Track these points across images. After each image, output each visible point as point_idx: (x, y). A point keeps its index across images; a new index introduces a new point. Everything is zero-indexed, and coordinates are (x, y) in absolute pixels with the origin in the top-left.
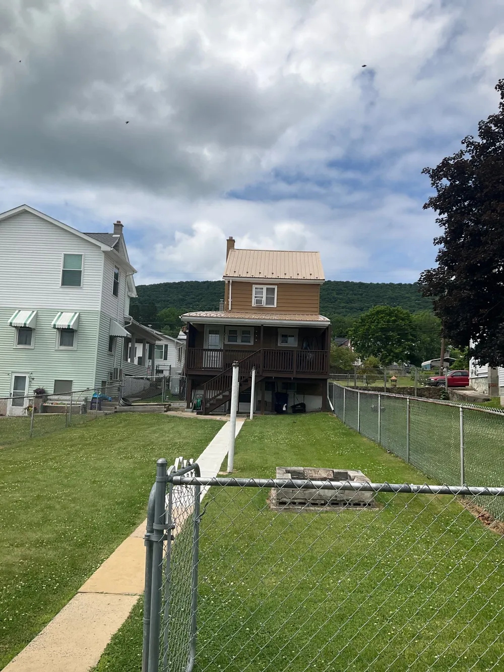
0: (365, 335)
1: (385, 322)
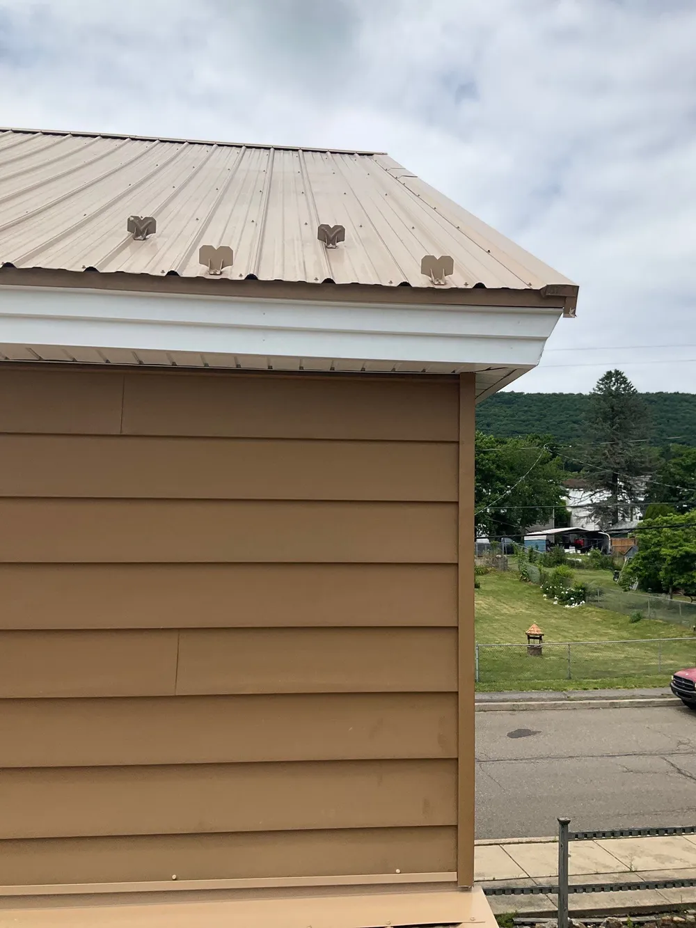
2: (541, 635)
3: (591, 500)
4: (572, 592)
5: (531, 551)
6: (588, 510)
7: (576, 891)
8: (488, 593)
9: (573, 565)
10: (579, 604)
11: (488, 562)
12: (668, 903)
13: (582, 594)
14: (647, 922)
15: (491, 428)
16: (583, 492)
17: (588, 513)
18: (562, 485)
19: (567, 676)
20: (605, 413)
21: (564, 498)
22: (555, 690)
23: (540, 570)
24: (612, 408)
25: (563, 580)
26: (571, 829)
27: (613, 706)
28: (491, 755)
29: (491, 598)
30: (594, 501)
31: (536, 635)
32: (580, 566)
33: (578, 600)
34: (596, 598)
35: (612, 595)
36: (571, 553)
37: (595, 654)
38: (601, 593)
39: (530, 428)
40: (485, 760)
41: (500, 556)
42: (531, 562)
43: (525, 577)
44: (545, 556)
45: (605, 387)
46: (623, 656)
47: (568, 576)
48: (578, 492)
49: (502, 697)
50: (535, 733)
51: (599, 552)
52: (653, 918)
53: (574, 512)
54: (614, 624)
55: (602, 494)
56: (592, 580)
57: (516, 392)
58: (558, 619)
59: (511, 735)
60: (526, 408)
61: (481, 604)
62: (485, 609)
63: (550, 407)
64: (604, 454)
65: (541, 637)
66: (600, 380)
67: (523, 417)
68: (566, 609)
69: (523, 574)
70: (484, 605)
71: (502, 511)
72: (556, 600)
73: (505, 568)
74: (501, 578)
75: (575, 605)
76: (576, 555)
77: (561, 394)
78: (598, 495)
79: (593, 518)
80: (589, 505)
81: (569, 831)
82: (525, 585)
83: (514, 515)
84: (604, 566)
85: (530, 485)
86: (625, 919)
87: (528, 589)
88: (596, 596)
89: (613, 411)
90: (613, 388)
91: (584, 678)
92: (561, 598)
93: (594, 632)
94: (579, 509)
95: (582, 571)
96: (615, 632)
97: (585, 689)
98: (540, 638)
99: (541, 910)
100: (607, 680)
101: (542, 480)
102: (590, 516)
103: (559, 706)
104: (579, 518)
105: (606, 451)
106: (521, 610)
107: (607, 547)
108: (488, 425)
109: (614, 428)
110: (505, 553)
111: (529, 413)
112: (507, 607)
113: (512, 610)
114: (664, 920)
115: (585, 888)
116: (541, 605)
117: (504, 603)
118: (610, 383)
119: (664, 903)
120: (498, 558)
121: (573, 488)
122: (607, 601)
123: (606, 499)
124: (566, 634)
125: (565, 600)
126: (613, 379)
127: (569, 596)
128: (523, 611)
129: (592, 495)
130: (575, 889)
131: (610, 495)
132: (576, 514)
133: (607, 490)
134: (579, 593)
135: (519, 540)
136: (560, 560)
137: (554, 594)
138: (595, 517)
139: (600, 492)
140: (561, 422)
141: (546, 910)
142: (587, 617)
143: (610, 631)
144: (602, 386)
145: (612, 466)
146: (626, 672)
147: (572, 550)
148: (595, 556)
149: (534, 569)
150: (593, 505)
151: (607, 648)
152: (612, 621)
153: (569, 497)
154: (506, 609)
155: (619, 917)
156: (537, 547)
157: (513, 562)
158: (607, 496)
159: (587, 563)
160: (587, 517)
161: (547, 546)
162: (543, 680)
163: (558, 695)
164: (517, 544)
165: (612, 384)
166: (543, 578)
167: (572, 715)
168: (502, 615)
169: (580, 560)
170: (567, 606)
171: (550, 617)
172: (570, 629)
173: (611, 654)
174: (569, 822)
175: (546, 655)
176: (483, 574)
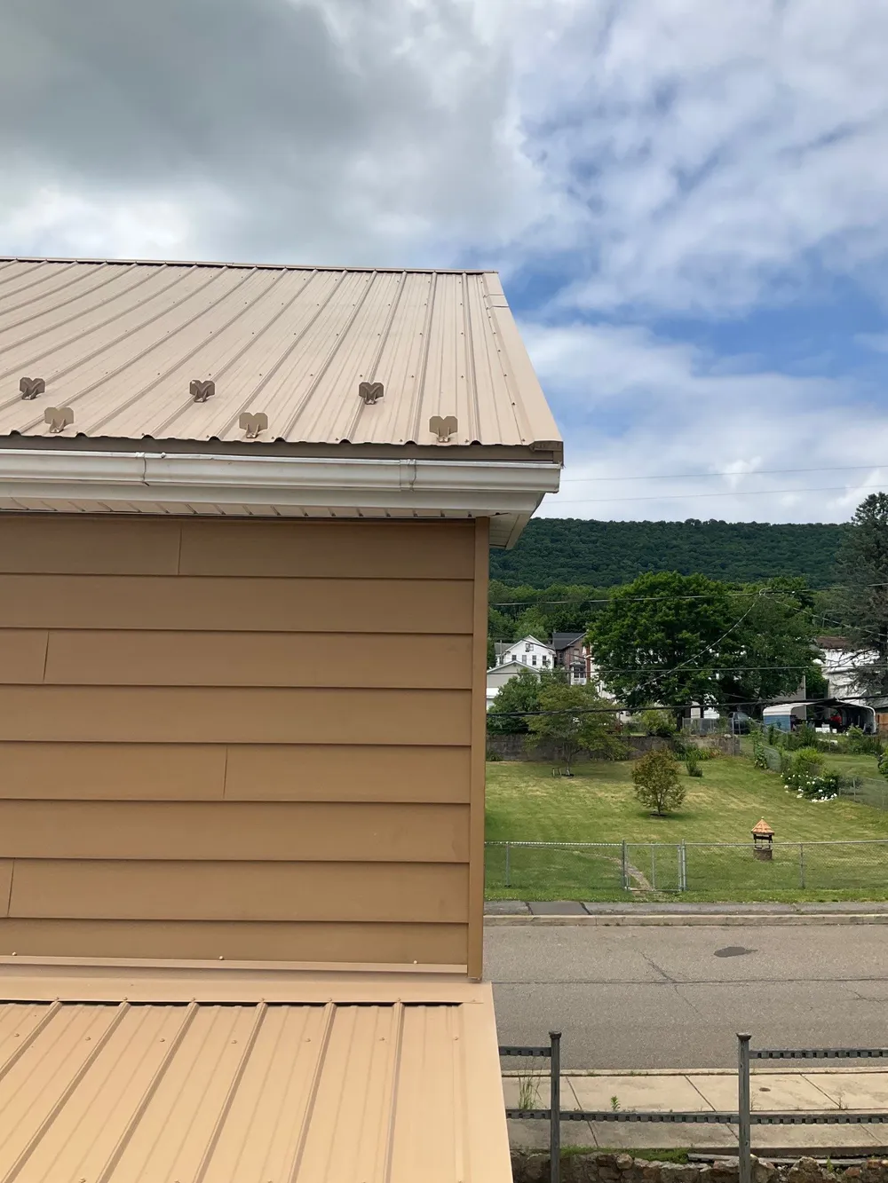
0: (626, 639)
1: (670, 609)
2: (771, 835)
3: (853, 664)
4: (821, 782)
5: (772, 730)
6: (849, 676)
7: (760, 1122)
8: (711, 784)
9: (826, 748)
10: (829, 797)
11: (713, 743)
12: (879, 1145)
13: (833, 786)
14: (852, 1166)
15: (727, 570)
16: (841, 653)
17: (849, 680)
18: (814, 643)
19: (800, 885)
20: (868, 550)
21: (817, 661)
22: (783, 902)
23: (781, 754)
24: (878, 543)
25: (809, 766)
26: (752, 1046)
27: (854, 921)
28: (690, 977)
29: (715, 789)
30: (857, 664)
31: (764, 833)
32: (835, 750)
33: (828, 793)
34: (851, 789)
35: (873, 787)
36: (824, 732)
37: (842, 860)
38: (858, 783)
39: (779, 571)
40: (683, 981)
41: (729, 736)
42: (771, 744)
43: (762, 763)
44: (790, 736)
45: (868, 516)
46: (877, 862)
47: (815, 761)
48: (836, 654)
49: (713, 908)
50: (749, 952)
51: (860, 731)
52: (859, 1161)
53: (831, 678)
54: (872, 823)
55: (866, 656)
56: (851, 768)
57: (758, 522)
58: (801, 816)
59: (720, 954)
60: (773, 544)
61: (701, 797)
62: (707, 804)
63: (806, 542)
64: (869, 603)
65: (770, 836)
66: (860, 506)
67: (769, 556)
68: (813, 804)
69: (759, 760)
70: (706, 799)
71: (736, 679)
72: (801, 792)
73: (736, 752)
74: (731, 764)
75: (824, 799)
76: (830, 735)
77: (820, 525)
78: (861, 657)
79: (856, 688)
80: (851, 670)
81: (750, 1048)
82: (762, 773)
83: (750, 683)
84: (866, 749)
85: (770, 644)
86: (824, 1162)
87: (765, 778)
88: (851, 788)
89: (878, 547)
90: (878, 518)
91: (822, 888)
92: (807, 790)
93: (846, 833)
94: (836, 676)
95: (838, 756)
96: (871, 834)
97: (821, 901)
98: (770, 839)
99: (722, 1146)
100: (851, 891)
101: (786, 637)
102: (852, 685)
103: (786, 921)
104: (838, 688)
105: (871, 600)
106: (754, 805)
107: (872, 725)
108: (723, 566)
109: (880, 568)
110: (737, 733)
111: (776, 551)
112: (735, 800)
113: (742, 805)
114: (871, 1163)
115: (771, 1119)
116: (781, 799)
117: (733, 796)
118: (874, 510)
119: (874, 1144)
120: (727, 739)
121: (829, 648)
122: (866, 794)
123: (872, 662)
124: (808, 835)
125: (811, 792)
126: (878, 505)
127: (816, 788)
128: (757, 806)
129: (854, 657)
130: (760, 1119)
131: (878, 657)
132: (834, 683)
133: (875, 650)
134: (830, 784)
135: (757, 714)
136: (810, 741)
137: (797, 785)
138: (859, 686)
139: (864, 653)
140: (820, 562)
141: (728, 1146)
142: (839, 814)
143: (866, 832)
144: (862, 515)
145: (879, 619)
146: (877, 882)
147: (825, 729)
148: (855, 736)
149: (773, 752)
150: (856, 669)
151: (860, 852)
152: (869, 819)
153: (823, 660)
154: (735, 804)
155: (818, 1158)
156: (779, 724)
157: (746, 744)
158: (873, 658)
159: (845, 746)
160: (848, 686)
161: (792, 723)
162: (769, 889)
163: (785, 907)
164: (754, 721)
165: (876, 511)
166: (785, 763)
167: (801, 931)
168: (728, 811)
169: (836, 742)
170: (815, 801)
171: (792, 814)
172: (814, 828)
173: (864, 860)
174: (749, 1037)
175: (779, 860)
176: (706, 759)
